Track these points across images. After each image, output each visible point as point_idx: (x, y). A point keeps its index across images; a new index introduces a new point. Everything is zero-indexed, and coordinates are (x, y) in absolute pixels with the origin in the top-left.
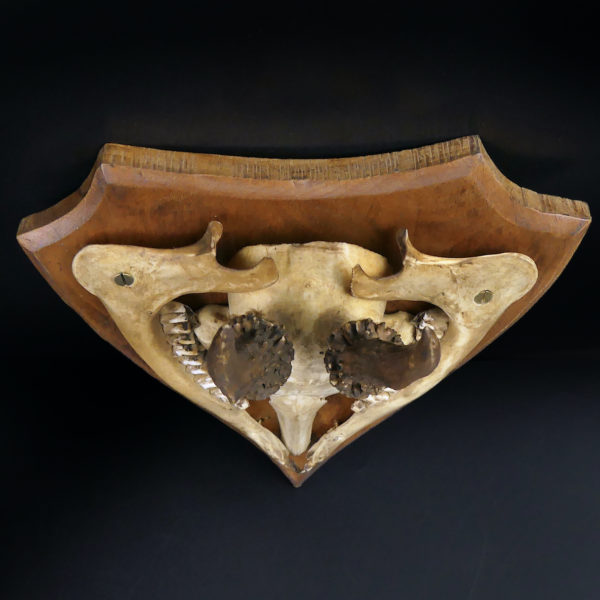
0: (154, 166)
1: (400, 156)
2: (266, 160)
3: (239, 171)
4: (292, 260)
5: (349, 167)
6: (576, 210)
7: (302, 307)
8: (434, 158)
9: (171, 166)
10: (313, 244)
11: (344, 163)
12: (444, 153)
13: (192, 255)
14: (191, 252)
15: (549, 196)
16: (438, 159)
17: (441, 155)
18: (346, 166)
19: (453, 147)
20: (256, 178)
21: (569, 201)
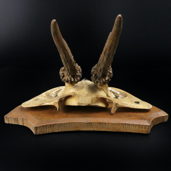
0: (133, 126)
1: (59, 130)
2: (99, 130)
3: (108, 125)
4: (91, 101)
5: (74, 127)
6: (8, 120)
7: (88, 90)
8: (49, 127)
9: (128, 126)
10: (85, 105)
11: (76, 128)
12: (45, 129)
13: (119, 104)
14: (120, 105)
15: (16, 124)
16: (48, 127)
17: (46, 128)
18: (76, 127)
19: (43, 131)
20: (103, 123)
21: (10, 123)
